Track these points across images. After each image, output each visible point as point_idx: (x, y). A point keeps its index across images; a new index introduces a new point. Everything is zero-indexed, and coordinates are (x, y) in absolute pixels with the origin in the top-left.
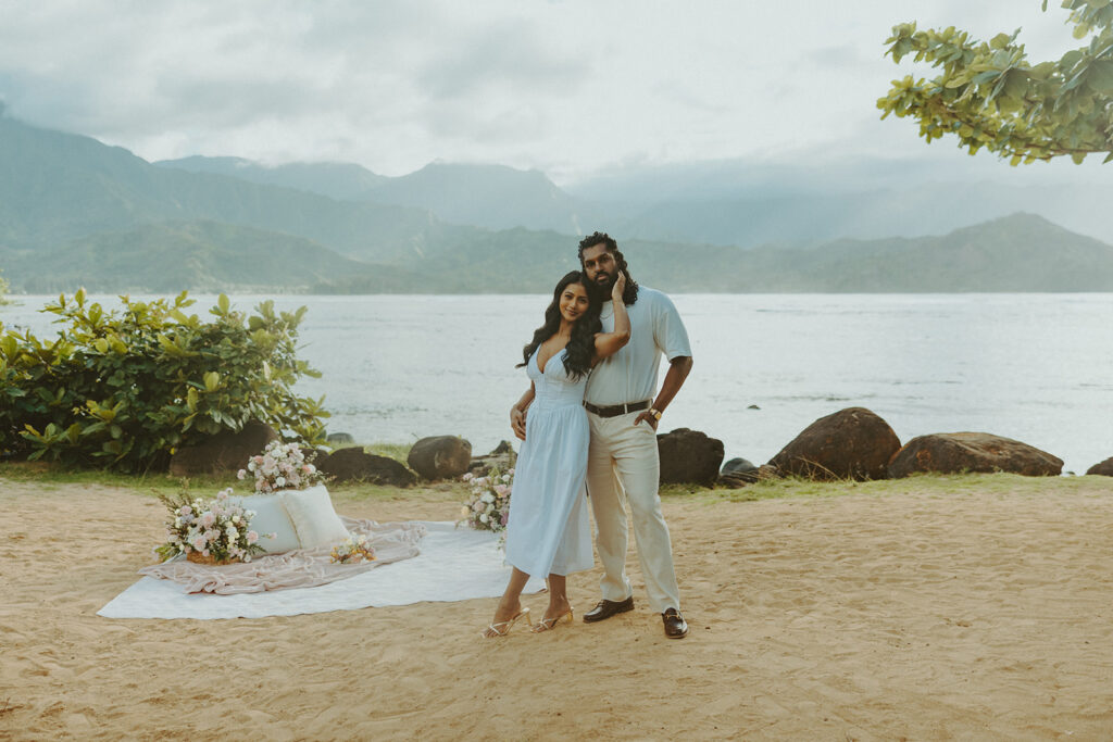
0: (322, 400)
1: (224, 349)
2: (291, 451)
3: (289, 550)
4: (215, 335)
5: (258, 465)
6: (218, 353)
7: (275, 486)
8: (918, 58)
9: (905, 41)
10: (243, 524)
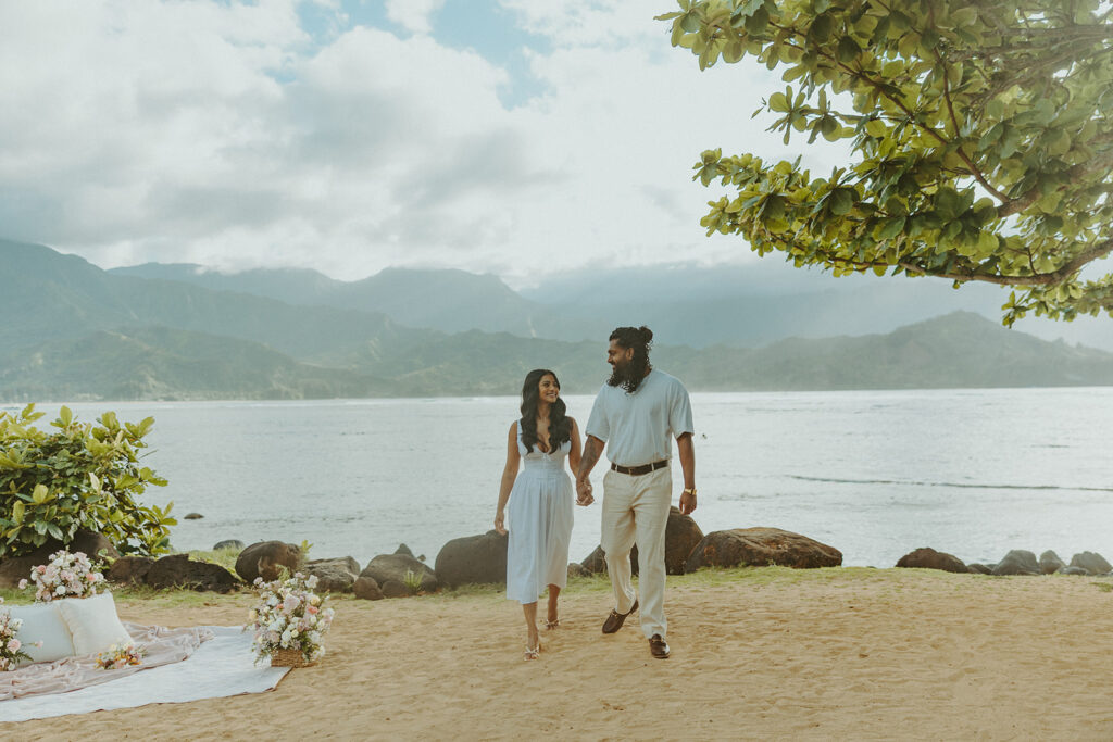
0: (169, 508)
1: (60, 461)
2: (77, 560)
3: (62, 658)
4: (52, 449)
5: (41, 574)
6: (54, 464)
7: (54, 595)
8: (724, 182)
9: (711, 166)
10: (8, 632)
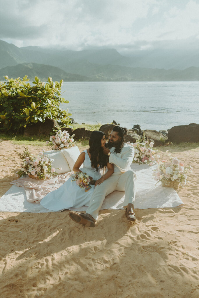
2: (65, 134)
3: (66, 172)
4: (35, 90)
5: (53, 139)
7: (60, 147)
10: (49, 164)
